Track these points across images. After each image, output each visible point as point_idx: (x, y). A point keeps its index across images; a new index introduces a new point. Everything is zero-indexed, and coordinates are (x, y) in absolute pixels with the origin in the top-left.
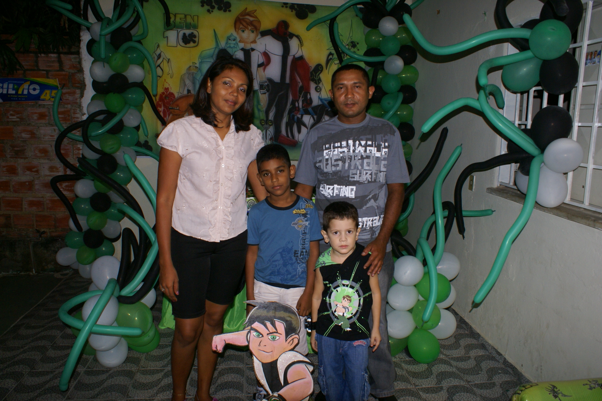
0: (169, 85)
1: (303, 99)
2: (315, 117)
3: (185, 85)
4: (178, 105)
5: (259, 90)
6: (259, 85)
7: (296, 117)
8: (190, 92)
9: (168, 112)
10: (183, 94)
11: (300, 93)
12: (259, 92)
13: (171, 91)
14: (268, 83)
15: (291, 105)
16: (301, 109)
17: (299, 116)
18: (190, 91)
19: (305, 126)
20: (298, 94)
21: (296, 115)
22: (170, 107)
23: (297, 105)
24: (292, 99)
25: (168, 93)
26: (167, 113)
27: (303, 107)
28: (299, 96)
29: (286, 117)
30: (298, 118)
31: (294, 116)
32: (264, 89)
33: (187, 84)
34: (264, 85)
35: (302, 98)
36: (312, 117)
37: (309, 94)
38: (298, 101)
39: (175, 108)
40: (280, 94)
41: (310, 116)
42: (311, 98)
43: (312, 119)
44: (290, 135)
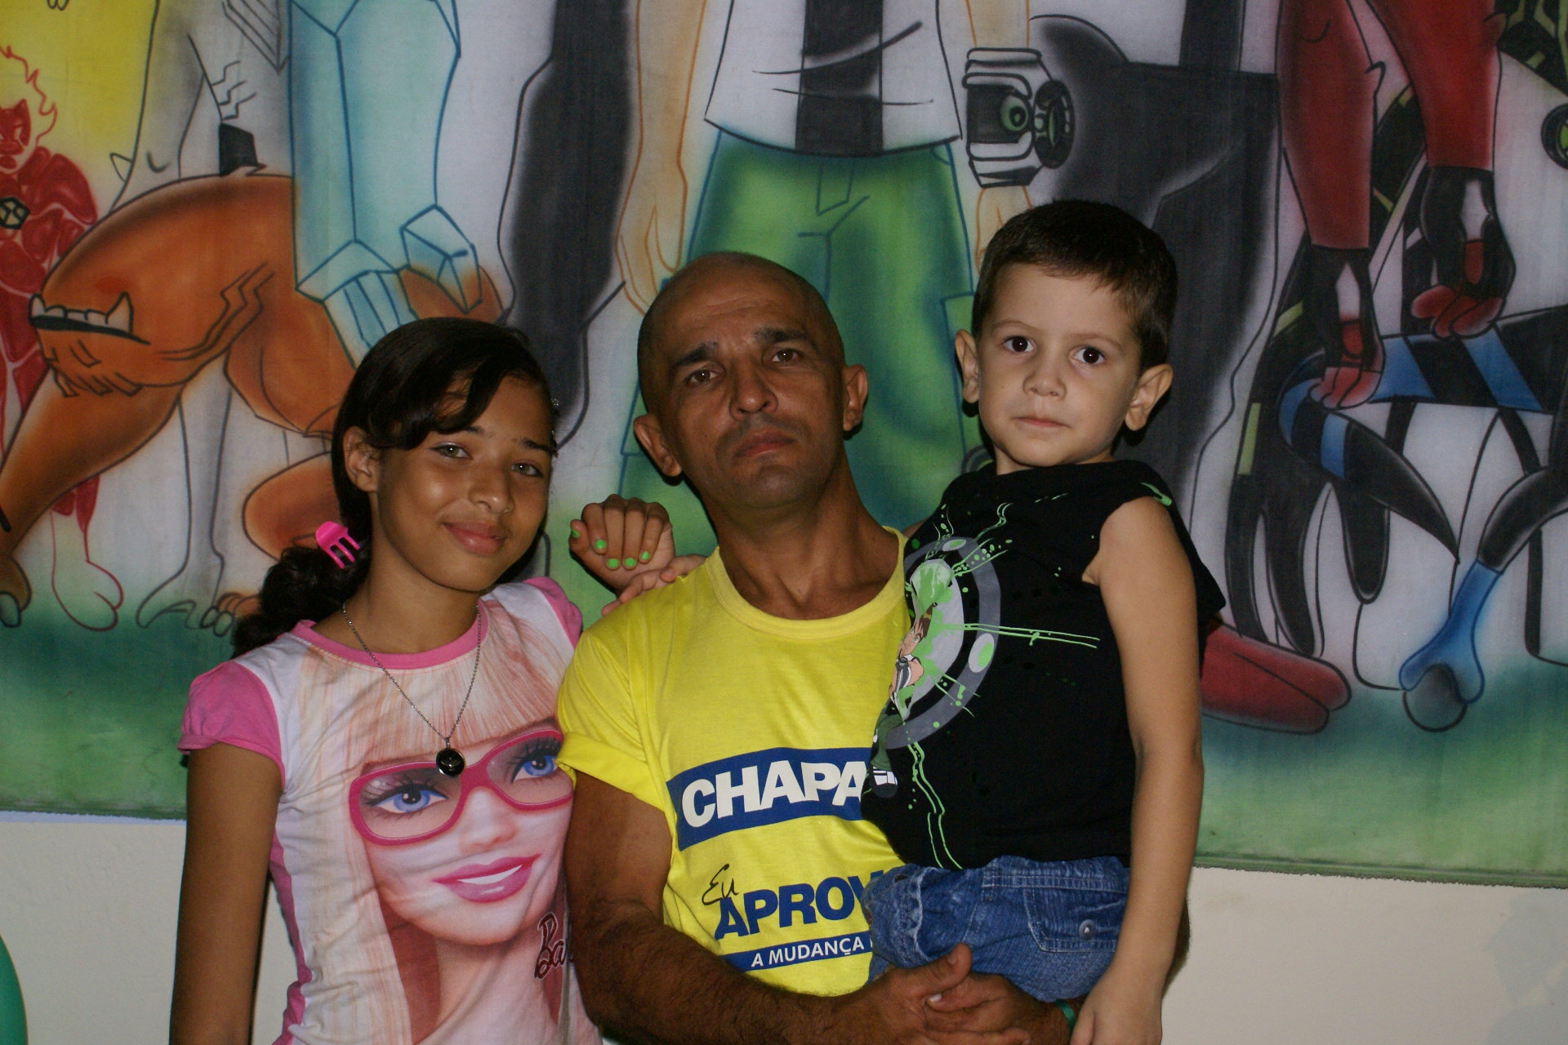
0: (32, 77)
1: (1415, 236)
2: (1539, 426)
3: (198, 82)
4: (120, 292)
5: (959, 147)
6: (962, 94)
7: (1335, 429)
8: (251, 160)
9: (14, 358)
10: (171, 174)
11: (1388, 179)
12: (961, 159)
13: (54, 144)
14: (1057, 74)
15: (1283, 308)
16: (1395, 348)
17: (1375, 417)
18: (248, 138)
19: (1429, 517)
20: (1365, 184)
21: (1338, 410)
22: (38, 309)
23: (1349, 300)
24: (1306, 239)
25: (21, 159)
26: (10, 366)
27: (1409, 324)
28: (1375, 204)
29: (1235, 423)
30: (1357, 433)
31: (1312, 418)
32: (1012, 138)
33: (214, 74)
34: (1005, 91)
35: (1408, 224)
36: (1500, 432)
37: (1474, 190)
38: (1360, 261)
39: (95, 319)
40: (1179, 183)
41: (1489, 413)
42: (1494, 230)
43: (1502, 441)
44: (1267, 613)
